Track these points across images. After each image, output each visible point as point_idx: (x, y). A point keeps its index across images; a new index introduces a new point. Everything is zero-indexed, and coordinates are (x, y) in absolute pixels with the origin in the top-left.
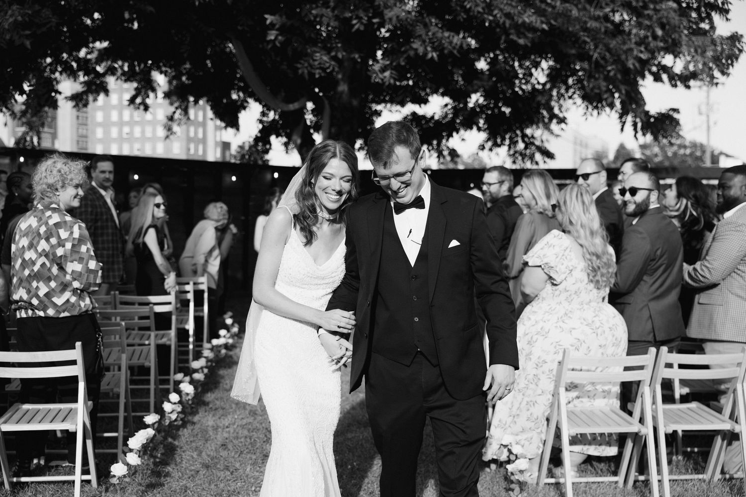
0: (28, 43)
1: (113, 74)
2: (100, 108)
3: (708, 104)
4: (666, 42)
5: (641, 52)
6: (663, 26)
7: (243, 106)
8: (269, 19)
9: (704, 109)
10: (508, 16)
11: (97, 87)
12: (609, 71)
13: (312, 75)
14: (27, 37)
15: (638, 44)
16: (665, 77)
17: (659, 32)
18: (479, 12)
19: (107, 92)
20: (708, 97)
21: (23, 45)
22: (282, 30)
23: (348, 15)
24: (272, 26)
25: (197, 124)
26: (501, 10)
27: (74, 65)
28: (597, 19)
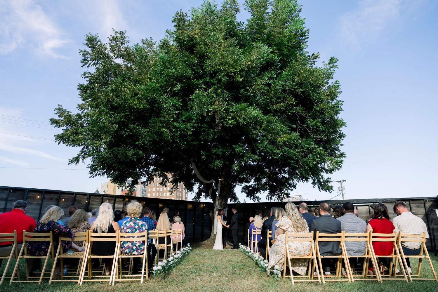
0: (135, 159)
1: (156, 175)
2: (150, 187)
3: (341, 187)
4: (321, 159)
5: (314, 162)
6: (319, 155)
7: (193, 184)
8: (202, 152)
9: (340, 189)
10: (271, 150)
11: (150, 179)
12: (305, 168)
13: (214, 168)
14: (135, 158)
15: (313, 160)
16: (324, 171)
17: (318, 156)
18: (262, 149)
19: (153, 180)
20: (341, 185)
21: (134, 160)
22: (206, 156)
23: (225, 151)
24: (203, 155)
25: (180, 192)
26: (269, 149)
27: (144, 172)
28: (299, 152)
